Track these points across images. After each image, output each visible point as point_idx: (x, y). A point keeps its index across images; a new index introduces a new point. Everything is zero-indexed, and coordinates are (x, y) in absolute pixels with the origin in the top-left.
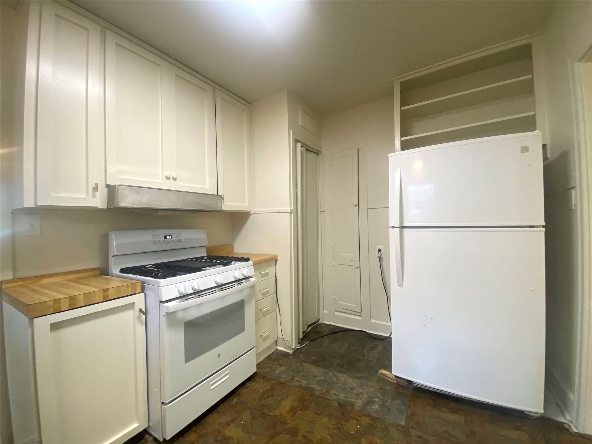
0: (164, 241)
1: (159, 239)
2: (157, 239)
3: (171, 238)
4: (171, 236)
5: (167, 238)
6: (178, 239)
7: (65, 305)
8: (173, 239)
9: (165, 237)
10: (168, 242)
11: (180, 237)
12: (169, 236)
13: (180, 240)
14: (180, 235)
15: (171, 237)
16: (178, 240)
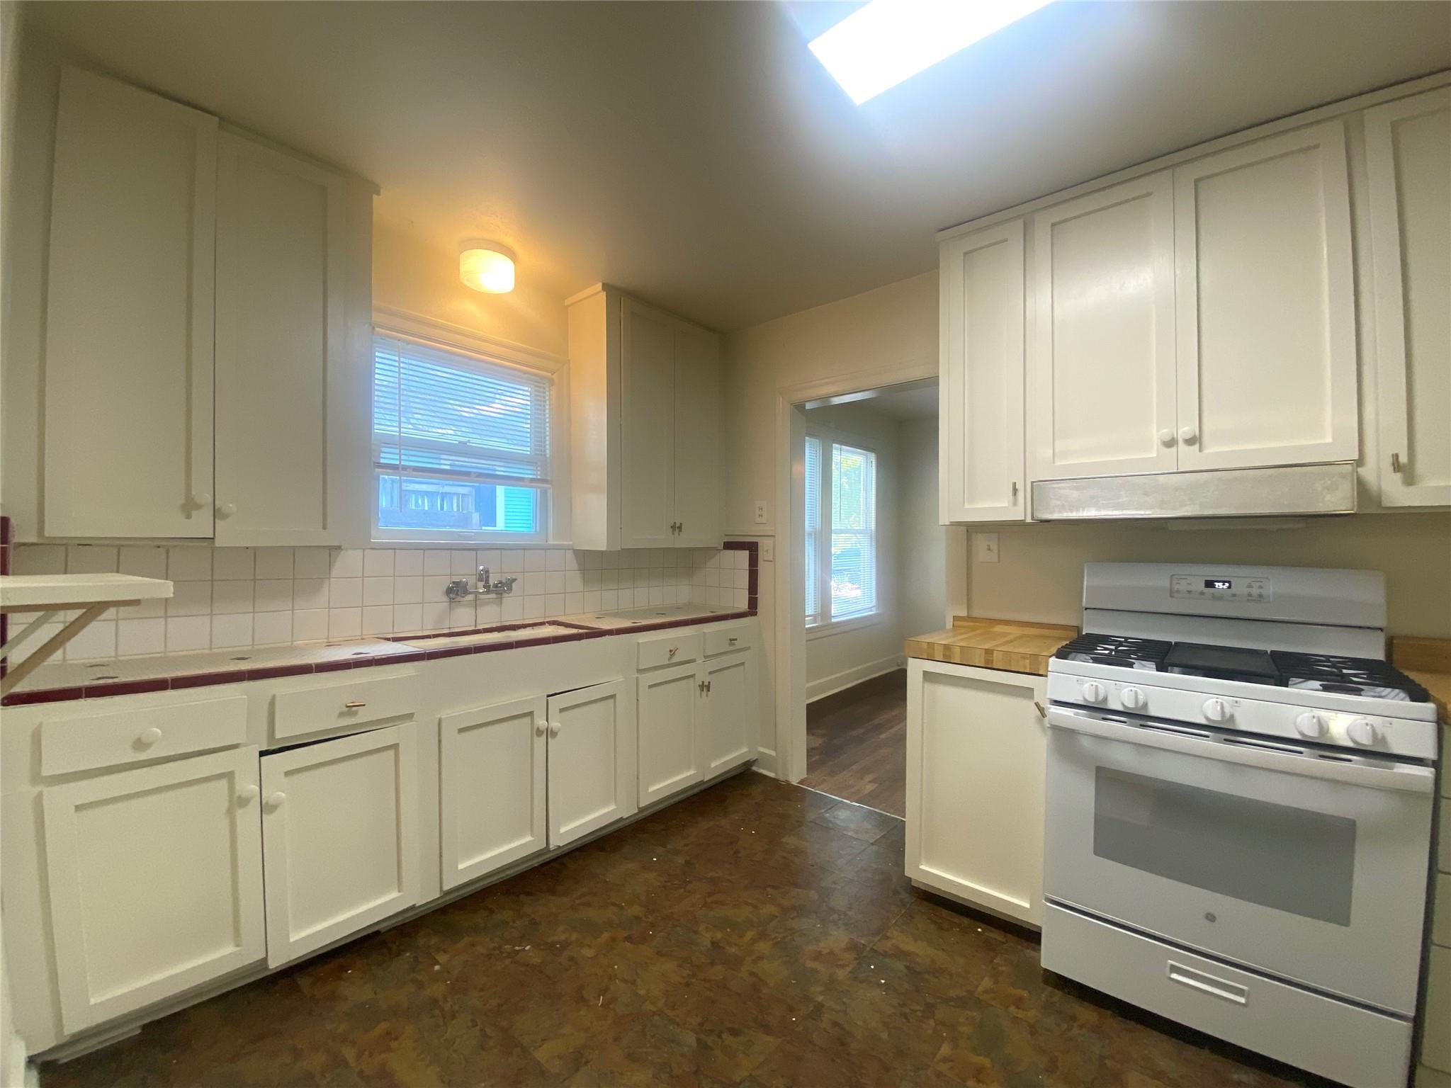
0: (1202, 593)
1: (1190, 588)
2: (1183, 586)
3: (1229, 587)
4: (1229, 582)
5: (1213, 586)
6: (1252, 593)
7: (939, 654)
8: (1233, 590)
9: (1210, 584)
10: (1219, 597)
11: (1260, 587)
12: (1224, 582)
13: (1261, 596)
14: (1259, 584)
15: (1227, 584)
16: (1250, 595)
